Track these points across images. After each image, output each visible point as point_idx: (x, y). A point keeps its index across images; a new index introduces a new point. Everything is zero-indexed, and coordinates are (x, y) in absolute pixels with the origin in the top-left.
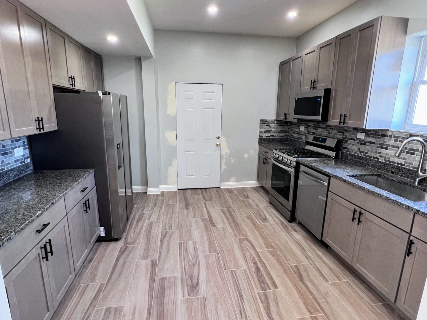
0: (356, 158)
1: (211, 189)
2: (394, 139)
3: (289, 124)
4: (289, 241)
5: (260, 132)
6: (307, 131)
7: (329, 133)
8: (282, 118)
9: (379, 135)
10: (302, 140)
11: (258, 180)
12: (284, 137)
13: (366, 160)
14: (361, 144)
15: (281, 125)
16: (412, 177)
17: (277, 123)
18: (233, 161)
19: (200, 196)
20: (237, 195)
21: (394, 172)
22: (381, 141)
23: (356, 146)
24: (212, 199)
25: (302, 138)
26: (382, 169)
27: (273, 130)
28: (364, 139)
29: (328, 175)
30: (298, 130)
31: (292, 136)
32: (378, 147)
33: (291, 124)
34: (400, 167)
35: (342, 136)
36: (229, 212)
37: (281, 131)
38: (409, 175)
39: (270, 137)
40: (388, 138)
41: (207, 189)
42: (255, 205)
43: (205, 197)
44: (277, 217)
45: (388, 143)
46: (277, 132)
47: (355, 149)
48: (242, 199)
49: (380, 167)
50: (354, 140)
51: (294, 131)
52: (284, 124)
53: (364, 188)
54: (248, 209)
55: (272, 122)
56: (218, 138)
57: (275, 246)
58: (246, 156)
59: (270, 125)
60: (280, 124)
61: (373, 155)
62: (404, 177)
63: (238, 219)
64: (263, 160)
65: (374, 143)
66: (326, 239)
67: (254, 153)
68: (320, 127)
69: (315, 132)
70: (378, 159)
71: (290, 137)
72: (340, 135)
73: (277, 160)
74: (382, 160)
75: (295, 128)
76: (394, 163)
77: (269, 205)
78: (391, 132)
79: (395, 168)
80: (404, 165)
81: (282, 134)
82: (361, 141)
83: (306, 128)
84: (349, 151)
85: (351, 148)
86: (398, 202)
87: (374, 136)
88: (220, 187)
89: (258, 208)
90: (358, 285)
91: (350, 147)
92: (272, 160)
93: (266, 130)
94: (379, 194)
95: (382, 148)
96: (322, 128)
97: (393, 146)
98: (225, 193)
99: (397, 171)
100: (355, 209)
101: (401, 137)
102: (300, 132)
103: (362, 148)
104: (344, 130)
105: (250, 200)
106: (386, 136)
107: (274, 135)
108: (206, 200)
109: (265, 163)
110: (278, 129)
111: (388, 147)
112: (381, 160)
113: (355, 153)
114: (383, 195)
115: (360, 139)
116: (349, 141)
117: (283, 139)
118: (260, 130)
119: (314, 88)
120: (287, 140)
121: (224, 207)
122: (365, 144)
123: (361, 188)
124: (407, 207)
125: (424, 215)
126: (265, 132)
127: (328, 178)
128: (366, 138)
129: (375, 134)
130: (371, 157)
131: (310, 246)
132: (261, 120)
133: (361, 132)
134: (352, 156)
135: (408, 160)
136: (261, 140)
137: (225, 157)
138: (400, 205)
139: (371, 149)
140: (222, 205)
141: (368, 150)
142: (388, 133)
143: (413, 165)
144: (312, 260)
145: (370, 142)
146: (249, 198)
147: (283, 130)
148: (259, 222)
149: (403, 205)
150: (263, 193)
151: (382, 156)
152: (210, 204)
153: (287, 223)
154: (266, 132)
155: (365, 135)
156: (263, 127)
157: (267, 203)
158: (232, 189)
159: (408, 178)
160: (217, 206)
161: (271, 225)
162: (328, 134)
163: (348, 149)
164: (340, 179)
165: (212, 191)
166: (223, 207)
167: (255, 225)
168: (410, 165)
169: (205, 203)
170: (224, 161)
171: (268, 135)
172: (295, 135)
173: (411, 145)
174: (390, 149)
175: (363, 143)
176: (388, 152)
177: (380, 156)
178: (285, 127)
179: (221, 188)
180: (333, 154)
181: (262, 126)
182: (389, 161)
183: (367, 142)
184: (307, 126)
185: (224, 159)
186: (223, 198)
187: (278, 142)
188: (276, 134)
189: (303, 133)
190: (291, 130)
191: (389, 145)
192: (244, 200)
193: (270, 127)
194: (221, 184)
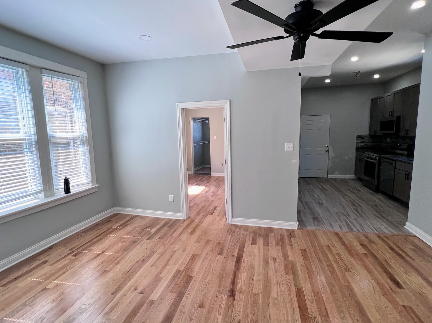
1: (321, 178)
3: (378, 137)
4: (373, 198)
5: (357, 143)
6: (391, 141)
8: (373, 133)
11: (355, 174)
17: (370, 137)
18: (337, 161)
24: (323, 182)
27: (367, 141)
29: (395, 161)
30: (385, 141)
36: (335, 187)
37: (373, 142)
39: (364, 146)
51: (383, 141)
52: (374, 137)
54: (348, 187)
55: (366, 136)
56: (327, 147)
57: (364, 198)
58: (346, 158)
60: (372, 137)
63: (341, 189)
64: (359, 160)
67: (352, 157)
69: (396, 141)
71: (380, 146)
73: (368, 157)
75: (383, 139)
77: (363, 186)
81: (374, 144)
83: (390, 139)
88: (327, 178)
89: (354, 187)
92: (365, 158)
96: (398, 138)
100: (406, 173)
102: (387, 142)
107: (367, 145)
108: (319, 182)
109: (360, 162)
110: (371, 140)
118: (357, 141)
119: (391, 115)
126: (360, 143)
127: (395, 162)
132: (357, 135)
136: (358, 148)
137: (331, 159)
146: (349, 183)
148: (355, 191)
154: (362, 142)
158: (336, 179)
160: (327, 184)
161: (363, 193)
164: (400, 161)
167: (352, 192)
170: (330, 161)
171: (363, 144)
172: (383, 144)
178: (376, 139)
180: (406, 153)
181: (358, 139)
184: (390, 137)
186: (330, 182)
188: (369, 144)
189: (389, 142)
190: (380, 141)
192: (345, 183)
193: (365, 140)
194: (328, 175)
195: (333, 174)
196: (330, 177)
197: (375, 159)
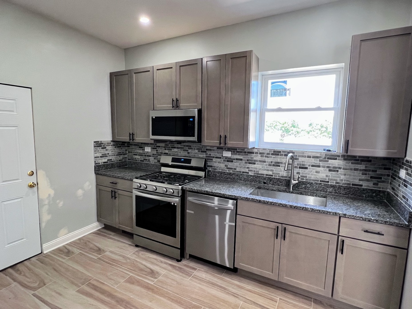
0: (225, 174)
1: (25, 262)
2: (260, 155)
3: (125, 145)
4: (204, 287)
5: (95, 157)
6: (156, 152)
7: (189, 153)
8: (124, 139)
9: (245, 152)
10: (150, 162)
11: (99, 220)
12: (122, 160)
13: (237, 175)
14: (228, 161)
15: (118, 147)
16: (282, 184)
17: (114, 145)
18: (61, 204)
19: (13, 285)
20: (80, 253)
21: (266, 182)
22: (248, 157)
23: (222, 163)
24: (46, 281)
25: (149, 160)
26: (255, 181)
27: (110, 153)
28: (231, 157)
29: (236, 199)
30: (141, 152)
31: (132, 159)
32: (246, 163)
33: (128, 144)
34: (270, 178)
35: (205, 156)
36: (95, 288)
37: (119, 154)
38: (279, 183)
39: (107, 162)
40: (254, 154)
41: (18, 265)
42: (121, 258)
43: (26, 283)
44: (162, 262)
45: (255, 159)
46: (115, 155)
47: (222, 166)
48: (97, 256)
49: (252, 180)
50: (220, 158)
51: (136, 153)
52: (121, 145)
53: (285, 205)
54: (119, 269)
55: (108, 144)
56: (32, 174)
57: (198, 304)
58: (80, 192)
59: (106, 148)
60: (117, 145)
61: (243, 170)
62: (276, 185)
63: (120, 293)
64: (111, 194)
65: (241, 160)
66: (240, 265)
67: (90, 187)
68: (175, 148)
69: (169, 153)
70: (248, 173)
71: (128, 159)
72: (202, 154)
73: (145, 191)
74: (252, 173)
75: (136, 149)
76: (264, 175)
77: (137, 249)
78: (256, 150)
79: (267, 179)
80: (272, 176)
81: (120, 157)
82: (227, 158)
83: (153, 148)
84: (215, 169)
85: (217, 166)
86: (325, 211)
87: (241, 153)
88: (42, 252)
89: (128, 261)
90: (288, 296)
91: (215, 165)
92: (135, 192)
93: (102, 155)
94: (303, 207)
95: (249, 163)
96: (178, 148)
97: (260, 161)
98: (60, 259)
99: (268, 182)
100: (278, 226)
101: (266, 154)
102: (144, 153)
103: (230, 165)
104: (207, 150)
105: (107, 253)
106: (253, 153)
107: (111, 160)
108: (34, 289)
109: (115, 196)
110: (116, 151)
111: (256, 162)
112: (250, 173)
113: (222, 170)
114: (308, 208)
115: (226, 158)
116: (214, 160)
117: (122, 163)
118: (95, 155)
119: (177, 106)
120: (126, 163)
121: (80, 285)
122: (232, 162)
123: (282, 205)
124: (334, 214)
125: (351, 217)
126: (101, 157)
127: (234, 201)
128: (232, 155)
129: (241, 152)
130: (240, 172)
131: (222, 279)
132: (95, 142)
133: (226, 151)
134: (221, 173)
135: (275, 171)
136: (99, 168)
137: (46, 202)
138: (327, 214)
139: (239, 165)
140: (73, 283)
141: (237, 167)
142: (254, 151)
143: (279, 174)
144: (241, 296)
145: (237, 159)
146: (104, 251)
147: (120, 153)
148: (150, 281)
149: (330, 213)
150: (114, 235)
151: (251, 171)
152: (47, 290)
153: (178, 264)
155: (231, 153)
156: (99, 151)
157: (132, 247)
158: (64, 246)
159: (279, 186)
160: (65, 288)
161: (166, 276)
162: (187, 154)
163: (214, 167)
164: (247, 199)
165: (31, 267)
166: (76, 285)
167: (148, 287)
168: (278, 175)
169: (34, 295)
170: (45, 209)
171: (105, 160)
172: (137, 157)
173: (276, 159)
174: (258, 164)
175: (230, 160)
176: (257, 166)
177: (249, 170)
178: (122, 149)
179: (45, 252)
180: (202, 174)
181: (97, 149)
182: (258, 174)
183: (234, 159)
184: (155, 146)
185: (45, 205)
186: (63, 270)
187: (118, 167)
188: (113, 158)
189: (151, 154)
190: (129, 152)
191: (257, 161)
192: (99, 256)
193: (107, 150)
194: (44, 246)
195: (56, 237)
196: (49, 248)
197: (172, 195)
